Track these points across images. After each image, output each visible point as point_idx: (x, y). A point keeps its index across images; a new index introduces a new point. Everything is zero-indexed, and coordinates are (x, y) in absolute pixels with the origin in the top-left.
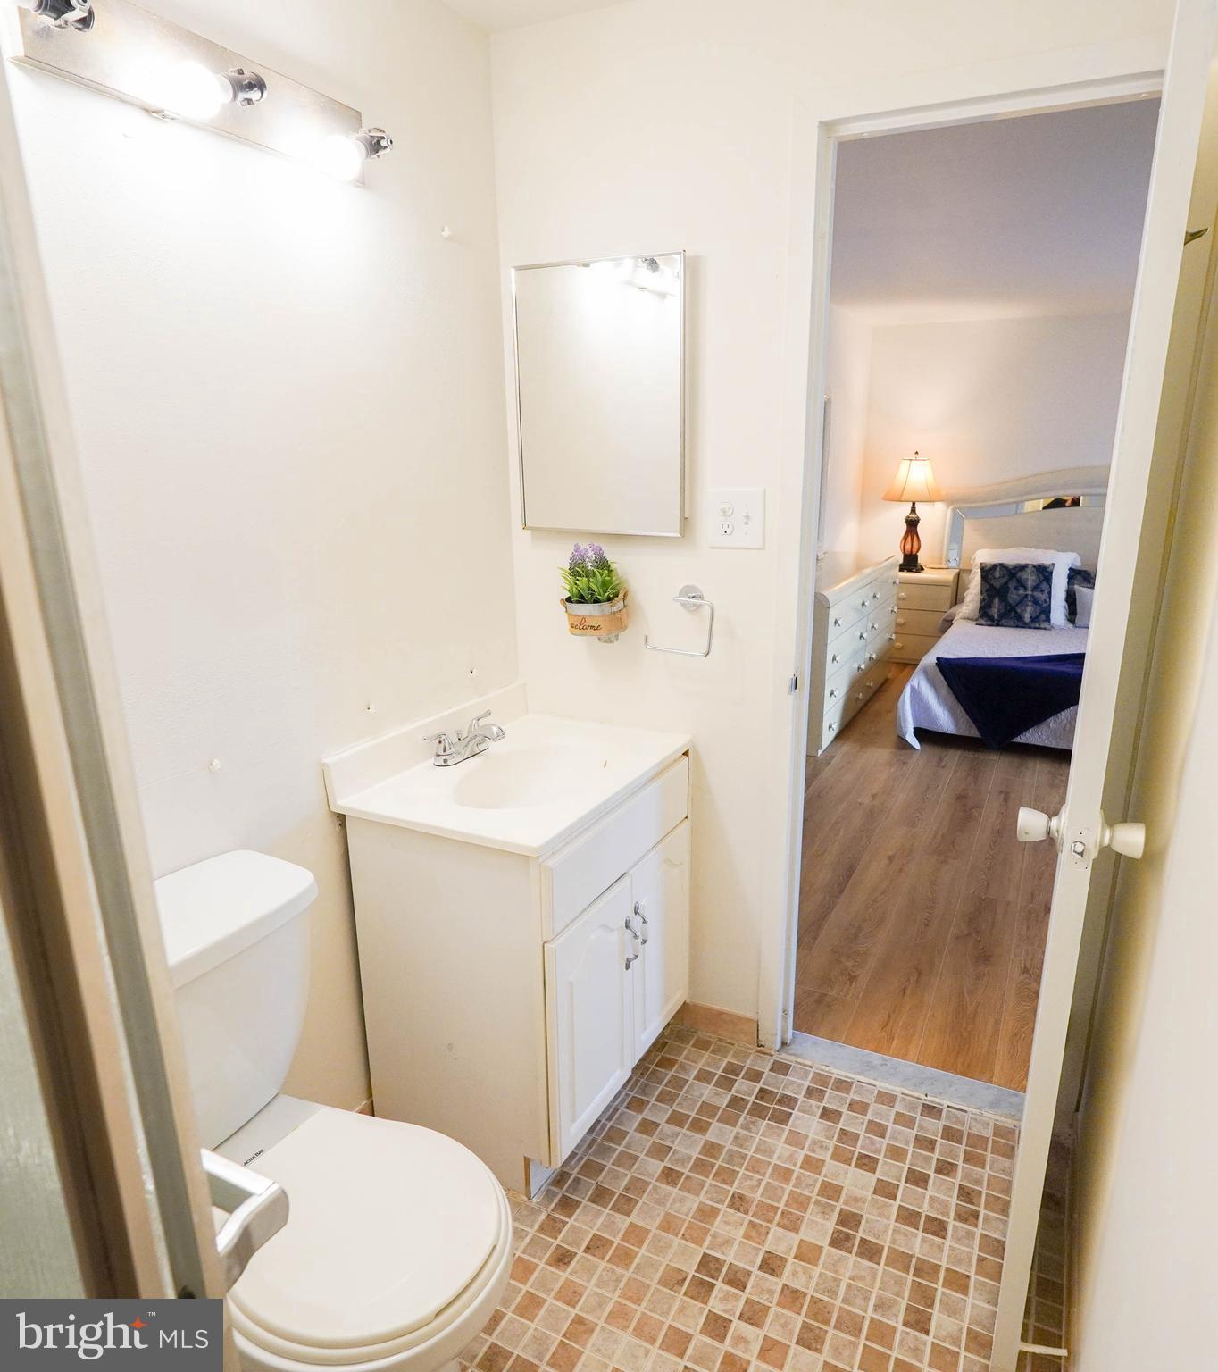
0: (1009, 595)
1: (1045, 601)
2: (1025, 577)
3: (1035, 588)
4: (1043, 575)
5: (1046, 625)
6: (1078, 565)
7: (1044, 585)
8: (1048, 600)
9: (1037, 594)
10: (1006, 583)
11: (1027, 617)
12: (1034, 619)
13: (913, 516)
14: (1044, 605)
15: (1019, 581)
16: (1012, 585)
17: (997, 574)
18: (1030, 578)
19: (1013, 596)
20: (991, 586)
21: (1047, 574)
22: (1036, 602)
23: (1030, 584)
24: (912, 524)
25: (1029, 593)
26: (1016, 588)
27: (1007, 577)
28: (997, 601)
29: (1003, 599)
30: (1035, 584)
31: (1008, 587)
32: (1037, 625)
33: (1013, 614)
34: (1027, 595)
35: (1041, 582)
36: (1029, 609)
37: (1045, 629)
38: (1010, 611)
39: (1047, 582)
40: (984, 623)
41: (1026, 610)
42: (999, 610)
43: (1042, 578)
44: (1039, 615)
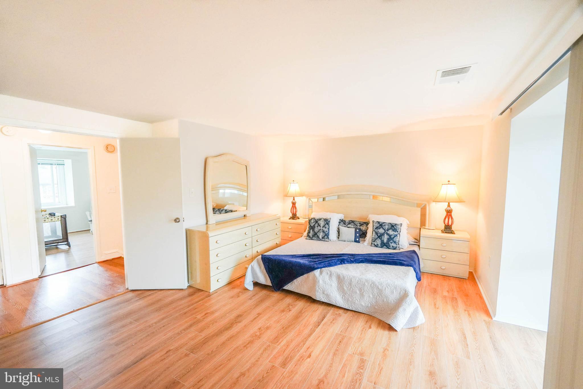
0: (315, 229)
1: (327, 232)
2: (320, 223)
3: (323, 227)
4: (326, 222)
5: (327, 240)
6: (343, 218)
7: (327, 226)
8: (328, 231)
9: (324, 229)
10: (315, 225)
11: (321, 237)
12: (323, 238)
13: (294, 201)
14: (326, 233)
15: (318, 224)
16: (316, 225)
17: (312, 221)
18: (322, 223)
19: (316, 230)
20: (310, 226)
21: (327, 222)
22: (323, 232)
23: (322, 225)
24: (294, 204)
25: (321, 228)
26: (317, 227)
27: (315, 223)
28: (311, 231)
29: (313, 230)
30: (323, 225)
31: (315, 226)
32: (324, 240)
33: (316, 236)
34: (321, 229)
35: (325, 225)
36: (321, 234)
37: (326, 241)
38: (315, 235)
39: (328, 225)
40: (308, 238)
41: (320, 234)
42: (312, 234)
43: (326, 223)
44: (324, 236)
